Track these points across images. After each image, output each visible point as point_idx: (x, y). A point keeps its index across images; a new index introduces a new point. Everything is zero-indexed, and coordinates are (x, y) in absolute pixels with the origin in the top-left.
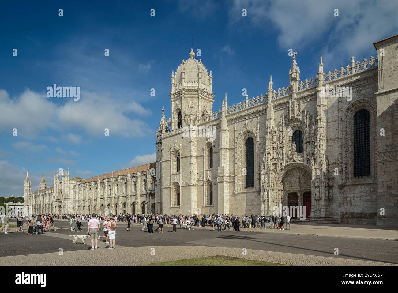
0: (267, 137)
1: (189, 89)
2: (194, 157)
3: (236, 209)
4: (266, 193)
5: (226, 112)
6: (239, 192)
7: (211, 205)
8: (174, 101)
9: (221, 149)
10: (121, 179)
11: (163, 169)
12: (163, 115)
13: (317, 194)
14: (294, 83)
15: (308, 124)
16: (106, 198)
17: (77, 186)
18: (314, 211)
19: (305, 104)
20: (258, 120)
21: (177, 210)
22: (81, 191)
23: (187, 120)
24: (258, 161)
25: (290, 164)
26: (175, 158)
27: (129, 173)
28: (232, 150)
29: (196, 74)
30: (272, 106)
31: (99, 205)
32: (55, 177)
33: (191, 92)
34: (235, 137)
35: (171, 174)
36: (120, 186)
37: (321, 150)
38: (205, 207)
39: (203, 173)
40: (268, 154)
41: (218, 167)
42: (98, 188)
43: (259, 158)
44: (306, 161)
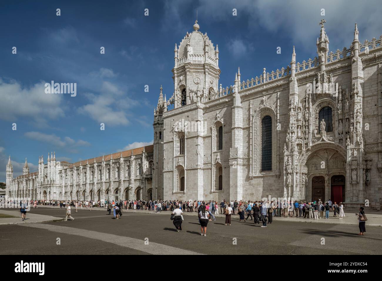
0: (291, 114)
1: (195, 63)
2: (201, 138)
3: (251, 194)
4: (290, 176)
5: (240, 87)
6: (254, 175)
7: (220, 191)
8: (178, 76)
9: (235, 128)
10: (113, 163)
11: (164, 151)
12: (161, 94)
13: (354, 177)
14: (323, 54)
15: (340, 99)
16: (95, 183)
17: (63, 171)
18: (349, 197)
19: (336, 77)
20: (278, 96)
21: (181, 196)
22: (68, 176)
23: (193, 97)
24: (278, 141)
25: (318, 144)
26: (178, 139)
27: (121, 156)
28: (246, 129)
29: (202, 48)
30: (296, 80)
31: (88, 191)
32: (40, 161)
33: (197, 67)
34: (249, 115)
35: (174, 157)
36: (111, 170)
37: (358, 128)
38: (214, 192)
39: (211, 155)
40: (292, 133)
41: (231, 149)
42: (87, 172)
43: (280, 137)
44: (338, 141)
